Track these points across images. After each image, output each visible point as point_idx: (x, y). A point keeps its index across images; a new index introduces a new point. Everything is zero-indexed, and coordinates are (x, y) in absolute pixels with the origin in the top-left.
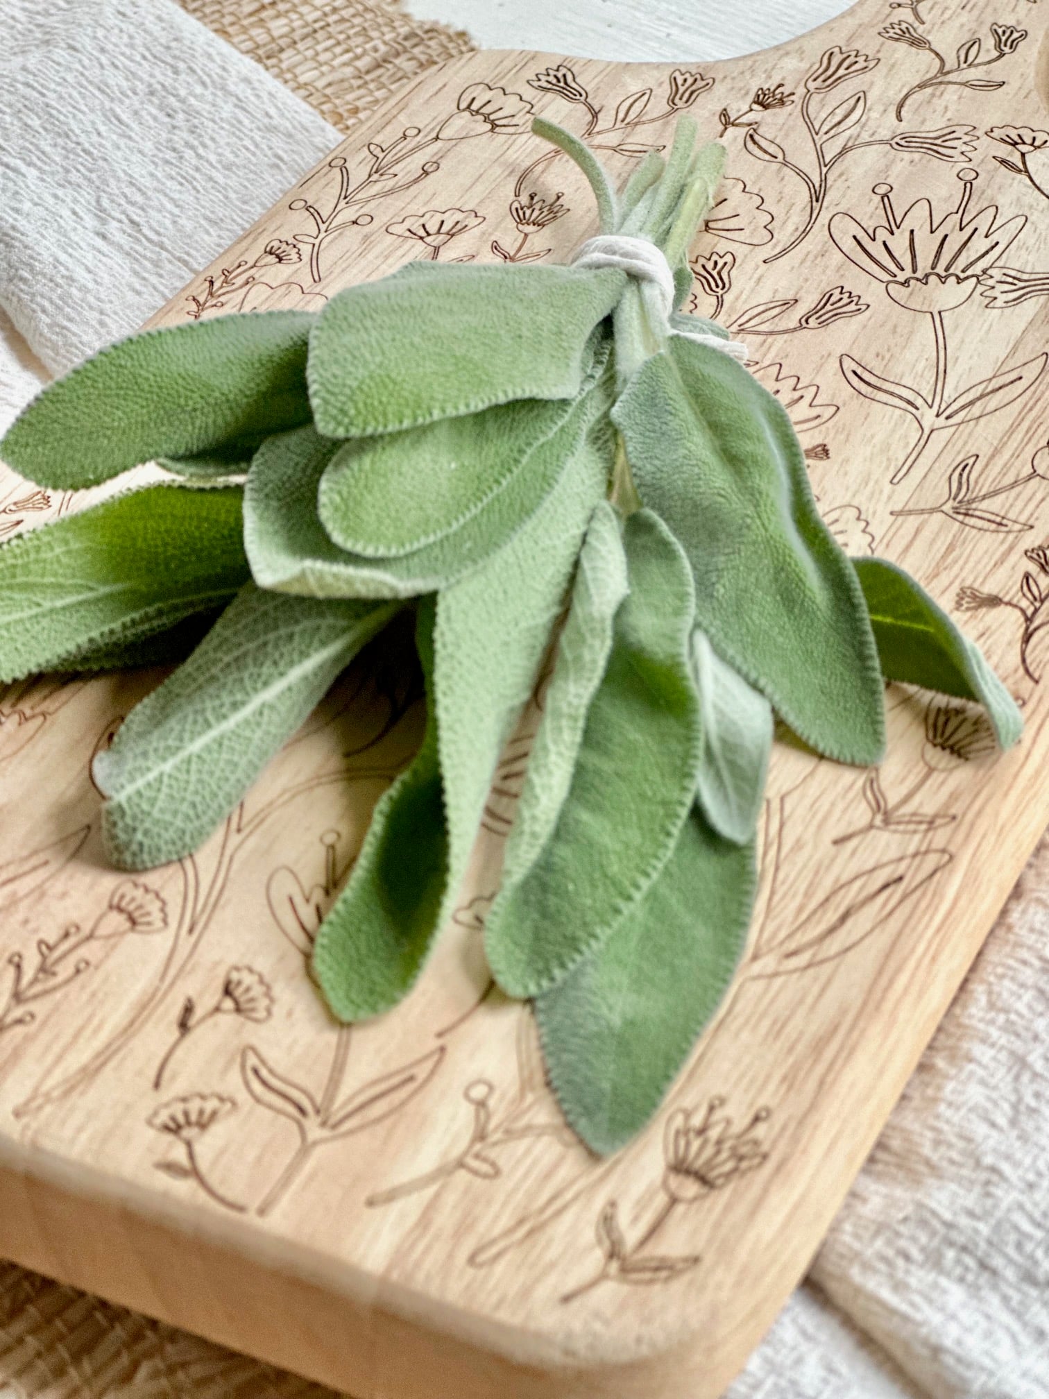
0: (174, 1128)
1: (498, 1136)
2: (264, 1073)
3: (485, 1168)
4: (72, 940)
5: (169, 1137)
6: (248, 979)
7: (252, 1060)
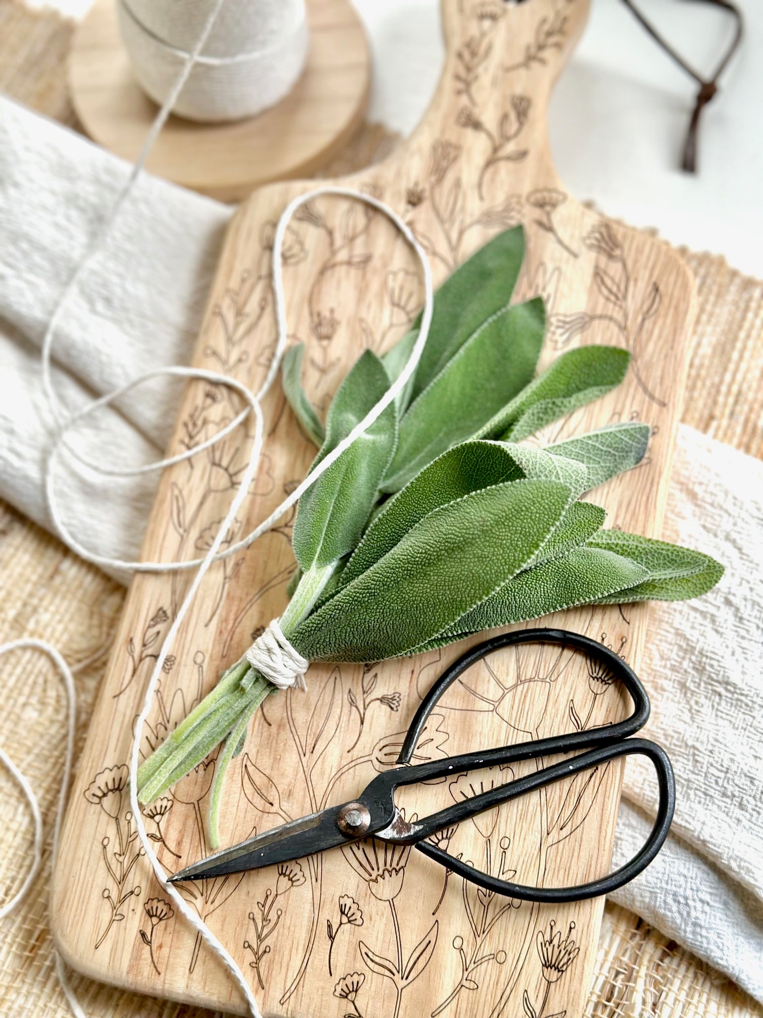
0: (344, 996)
1: (472, 966)
2: (370, 954)
3: (472, 985)
4: (270, 899)
5: (344, 1001)
6: (349, 902)
7: (364, 950)
